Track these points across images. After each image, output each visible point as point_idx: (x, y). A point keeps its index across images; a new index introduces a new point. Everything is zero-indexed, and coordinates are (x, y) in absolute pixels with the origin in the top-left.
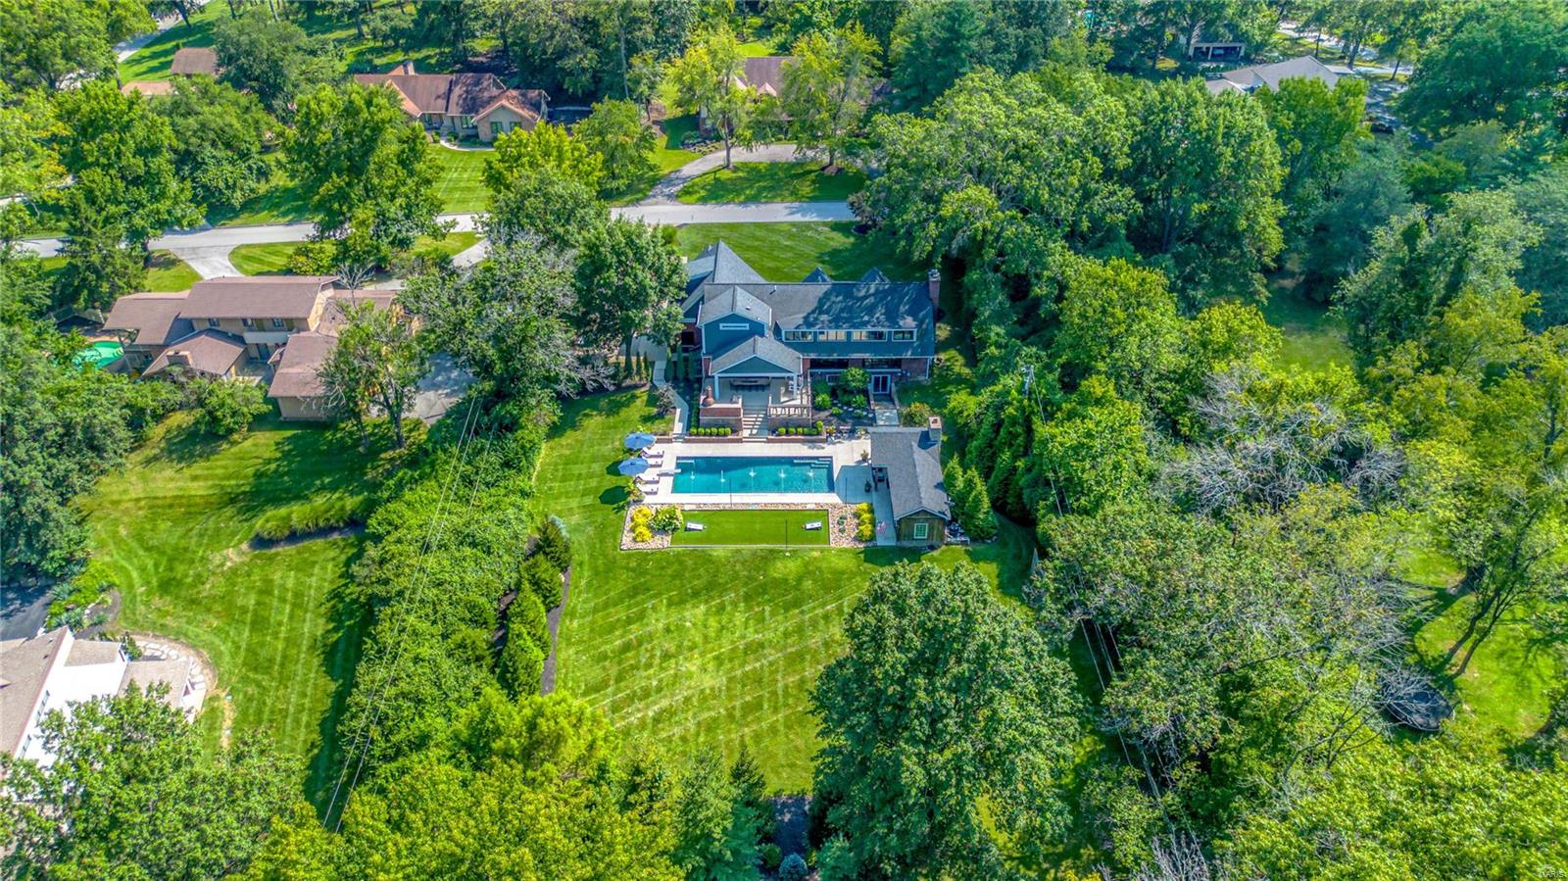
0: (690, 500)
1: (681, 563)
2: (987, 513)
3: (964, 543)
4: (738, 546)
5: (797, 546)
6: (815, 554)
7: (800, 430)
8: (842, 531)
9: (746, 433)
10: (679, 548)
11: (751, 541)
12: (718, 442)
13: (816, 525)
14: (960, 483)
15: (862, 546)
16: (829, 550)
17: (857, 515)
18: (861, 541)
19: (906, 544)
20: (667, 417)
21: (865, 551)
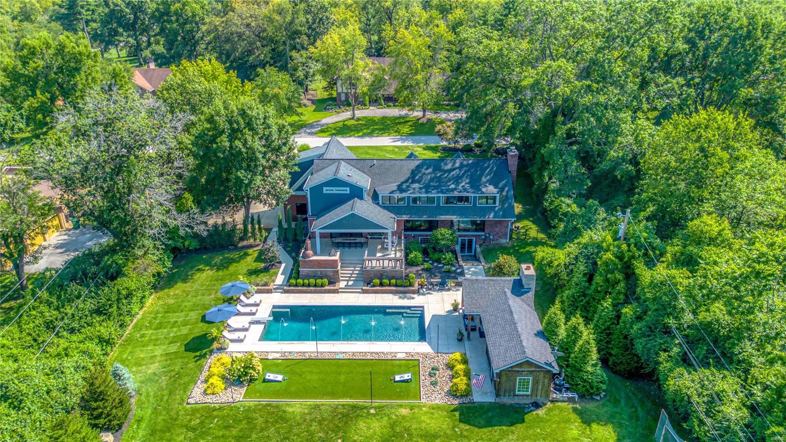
0: (276, 348)
1: (250, 420)
2: (594, 365)
3: (571, 400)
4: (318, 401)
5: (384, 402)
6: (404, 411)
7: (393, 281)
8: (434, 384)
9: (342, 284)
10: (251, 403)
11: (333, 395)
12: (315, 292)
13: (406, 376)
14: (562, 332)
15: (456, 402)
16: (420, 407)
17: (450, 367)
18: (455, 396)
19: (506, 400)
20: (272, 271)
21: (460, 409)
